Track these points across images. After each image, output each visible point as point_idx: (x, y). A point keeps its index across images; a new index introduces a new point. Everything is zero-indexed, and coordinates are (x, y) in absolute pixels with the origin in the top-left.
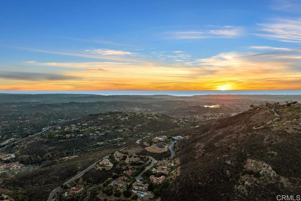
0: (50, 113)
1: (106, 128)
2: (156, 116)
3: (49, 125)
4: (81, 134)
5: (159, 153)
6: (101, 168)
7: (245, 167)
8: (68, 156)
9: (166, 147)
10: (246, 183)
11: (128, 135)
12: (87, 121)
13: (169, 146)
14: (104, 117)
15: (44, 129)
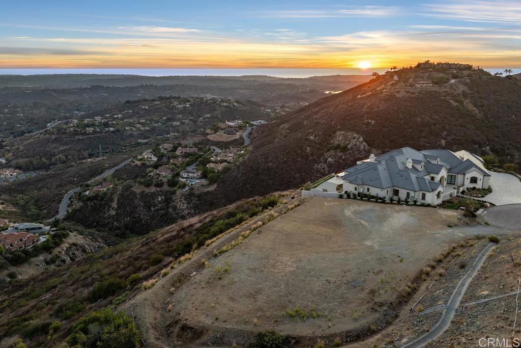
0: (58, 103)
1: (152, 120)
2: (237, 102)
3: (58, 118)
4: (111, 127)
5: (227, 142)
6: (139, 163)
7: (332, 142)
8: (91, 158)
9: (238, 134)
10: (329, 159)
11: (188, 129)
12: (120, 111)
13: (243, 133)
14: (151, 105)
15: (49, 124)
